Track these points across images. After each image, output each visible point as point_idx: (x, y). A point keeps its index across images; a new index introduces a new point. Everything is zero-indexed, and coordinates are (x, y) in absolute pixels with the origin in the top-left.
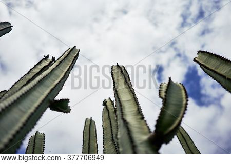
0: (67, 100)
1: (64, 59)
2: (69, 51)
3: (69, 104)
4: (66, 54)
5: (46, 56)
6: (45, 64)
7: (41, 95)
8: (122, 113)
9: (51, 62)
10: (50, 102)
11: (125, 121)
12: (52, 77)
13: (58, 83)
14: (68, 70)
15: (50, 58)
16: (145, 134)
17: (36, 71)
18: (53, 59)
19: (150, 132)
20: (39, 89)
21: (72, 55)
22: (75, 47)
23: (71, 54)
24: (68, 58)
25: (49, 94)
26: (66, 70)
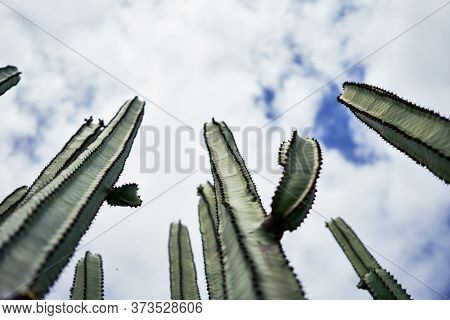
0: (134, 186)
1: (121, 120)
2: (126, 106)
3: (139, 193)
4: (123, 111)
5: (88, 118)
6: (88, 132)
7: (92, 179)
8: (223, 195)
9: (99, 128)
10: (108, 191)
11: (227, 205)
12: (105, 152)
13: (116, 160)
14: (130, 138)
15: (95, 123)
16: (258, 220)
17: (76, 145)
18: (101, 123)
19: (266, 216)
20: (88, 172)
21: (133, 113)
22: (136, 98)
23: (132, 110)
24: (128, 118)
25: (103, 177)
26: (126, 139)
